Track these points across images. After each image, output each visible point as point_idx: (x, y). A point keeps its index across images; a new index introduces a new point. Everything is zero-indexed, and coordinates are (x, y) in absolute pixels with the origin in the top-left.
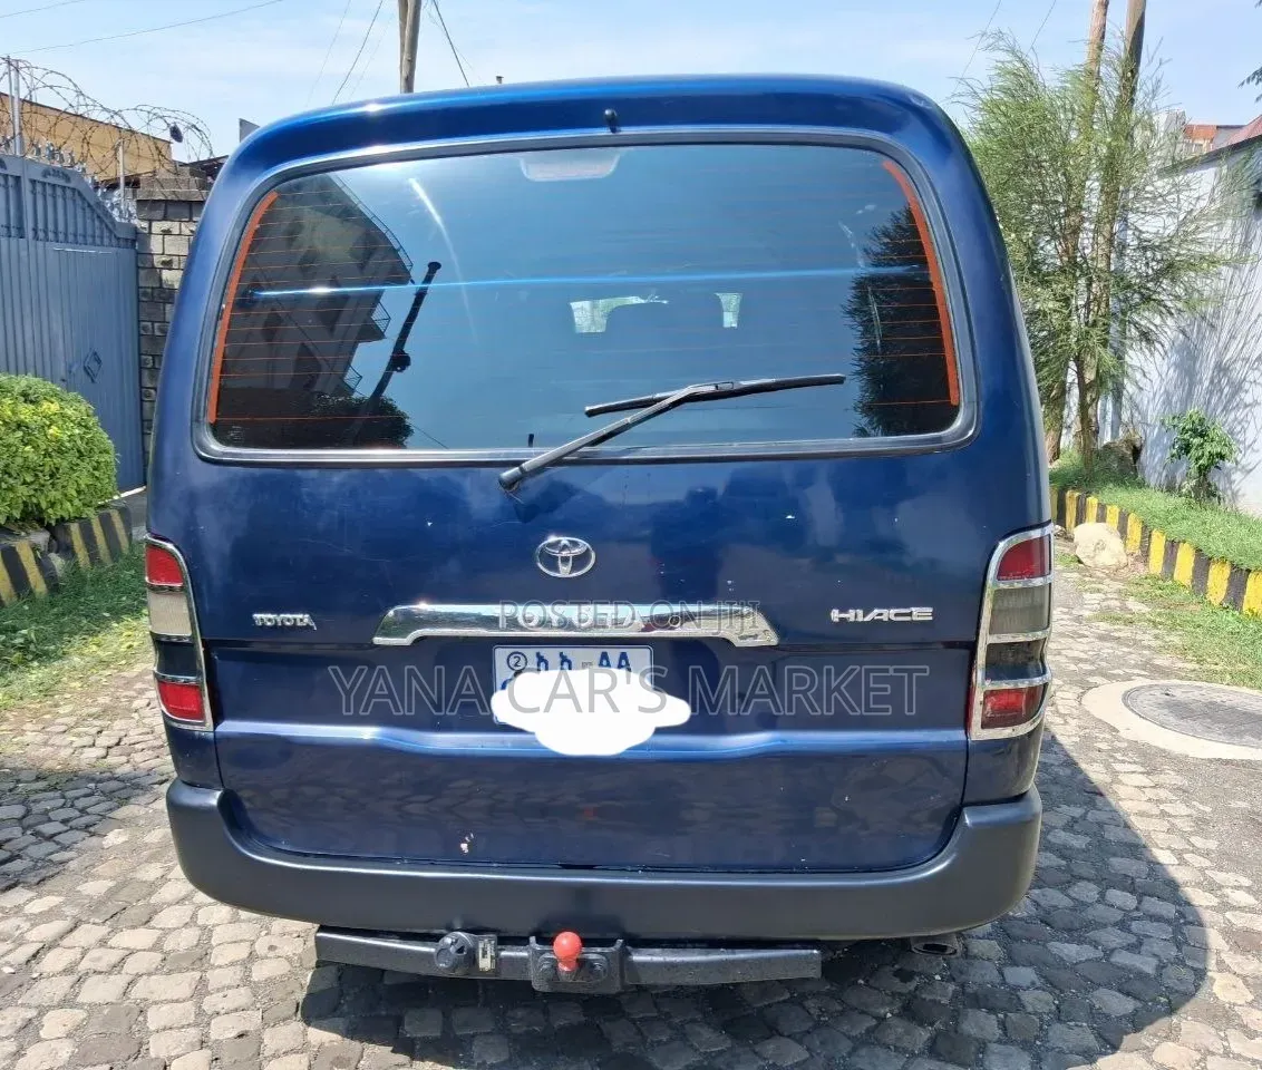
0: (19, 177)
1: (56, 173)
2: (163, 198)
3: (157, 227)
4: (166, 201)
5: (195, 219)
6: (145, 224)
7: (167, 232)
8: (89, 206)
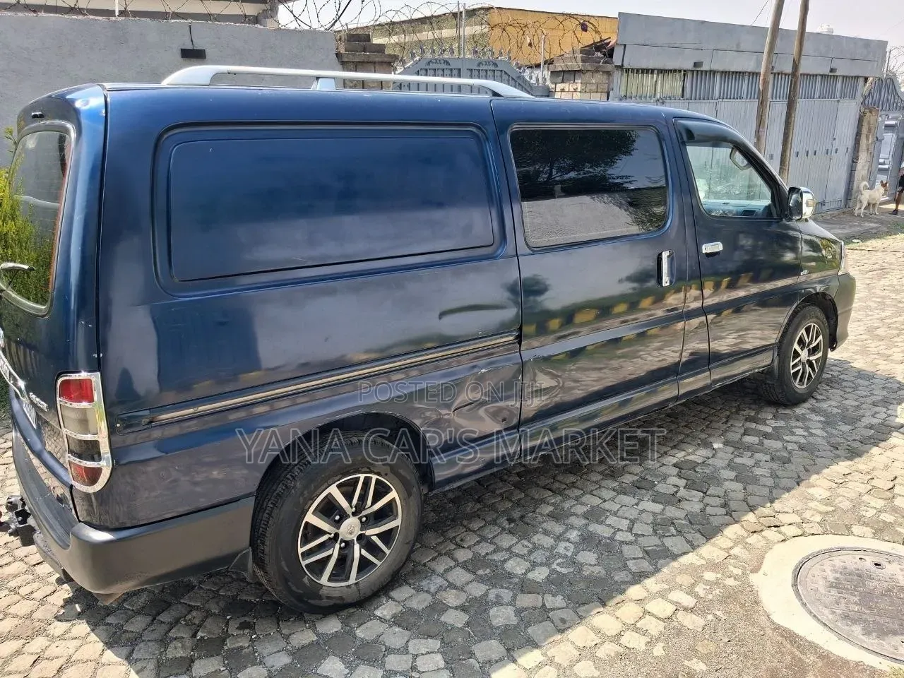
0: (460, 69)
1: (488, 63)
2: (561, 69)
3: (559, 87)
4: (563, 71)
5: (576, 81)
6: (553, 86)
7: (563, 90)
8: (513, 79)
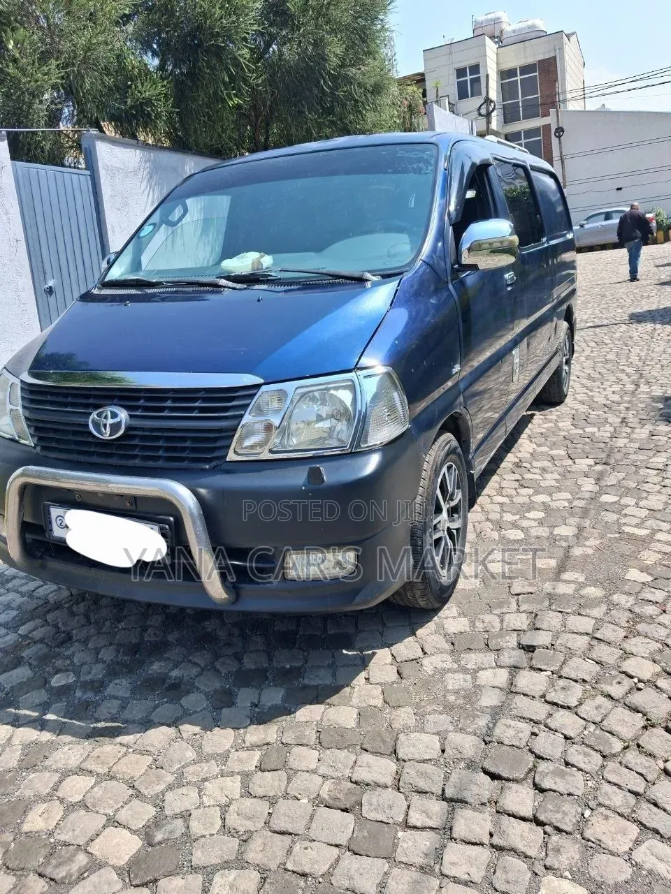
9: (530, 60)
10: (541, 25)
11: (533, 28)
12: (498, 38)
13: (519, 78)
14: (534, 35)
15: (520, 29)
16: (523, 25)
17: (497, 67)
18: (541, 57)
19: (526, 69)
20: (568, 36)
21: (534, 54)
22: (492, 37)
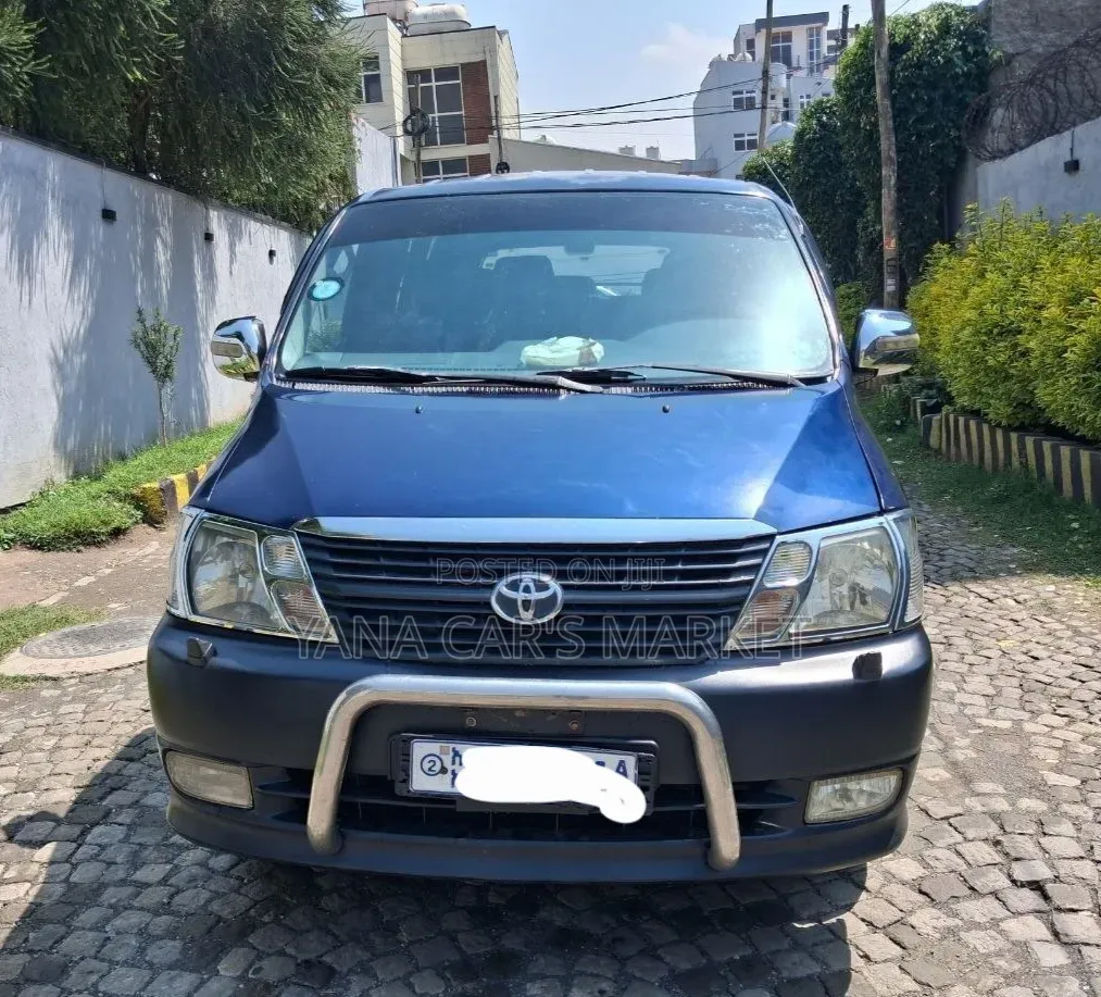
9: (450, 61)
10: (463, 13)
11: (451, 16)
12: (402, 23)
13: (434, 84)
14: (454, 26)
15: (434, 15)
16: (438, 9)
17: (403, 64)
18: (465, 60)
19: (444, 73)
20: (501, 34)
21: (456, 53)
22: (394, 20)
